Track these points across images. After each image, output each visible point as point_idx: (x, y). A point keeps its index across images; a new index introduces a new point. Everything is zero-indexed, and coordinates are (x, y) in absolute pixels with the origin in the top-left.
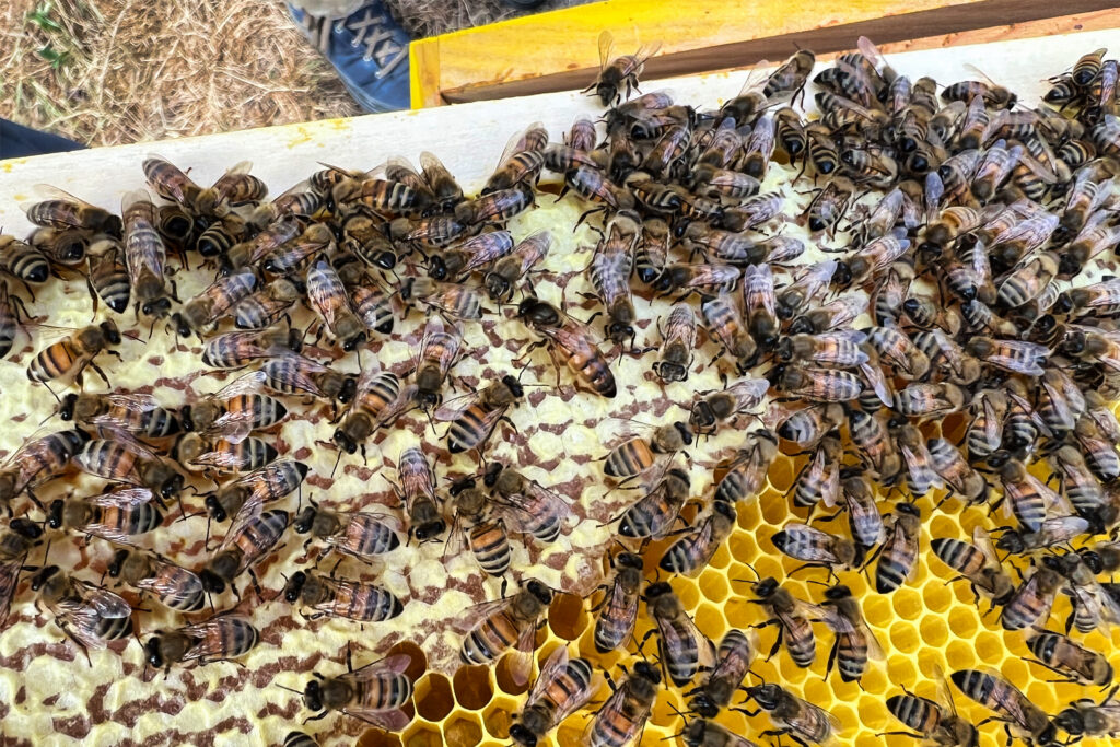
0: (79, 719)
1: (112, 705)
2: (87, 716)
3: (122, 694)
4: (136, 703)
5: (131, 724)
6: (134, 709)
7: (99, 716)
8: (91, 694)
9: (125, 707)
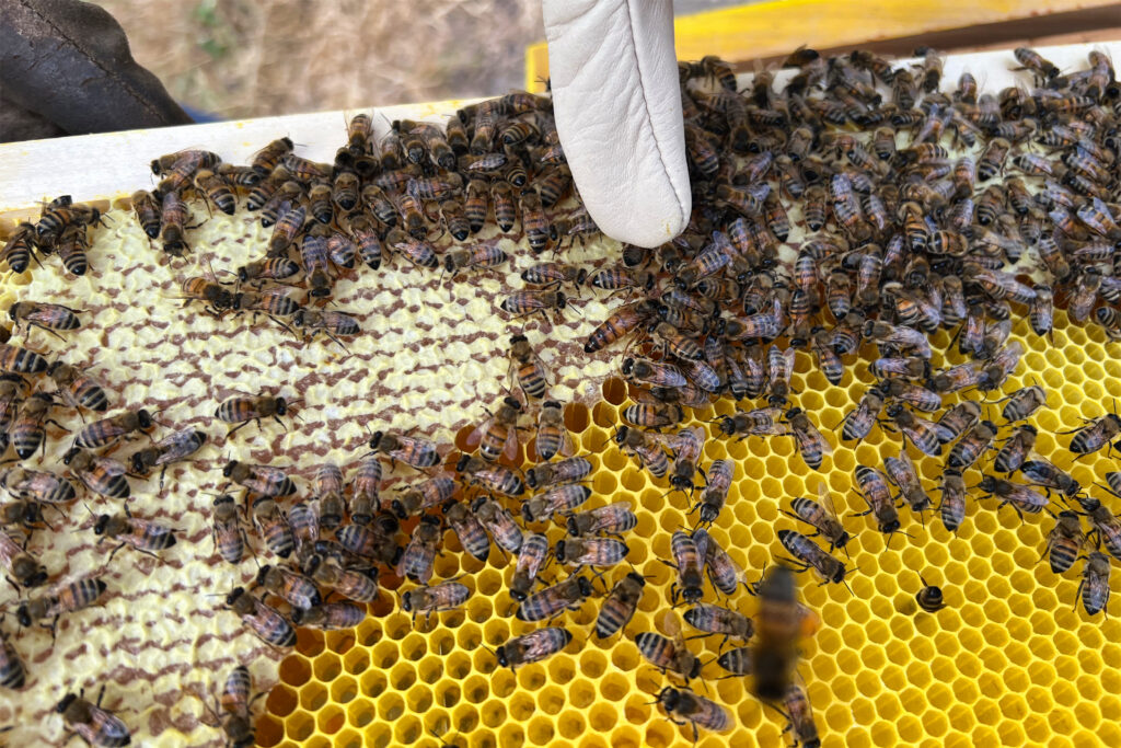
2: (270, 450)
9: (293, 449)
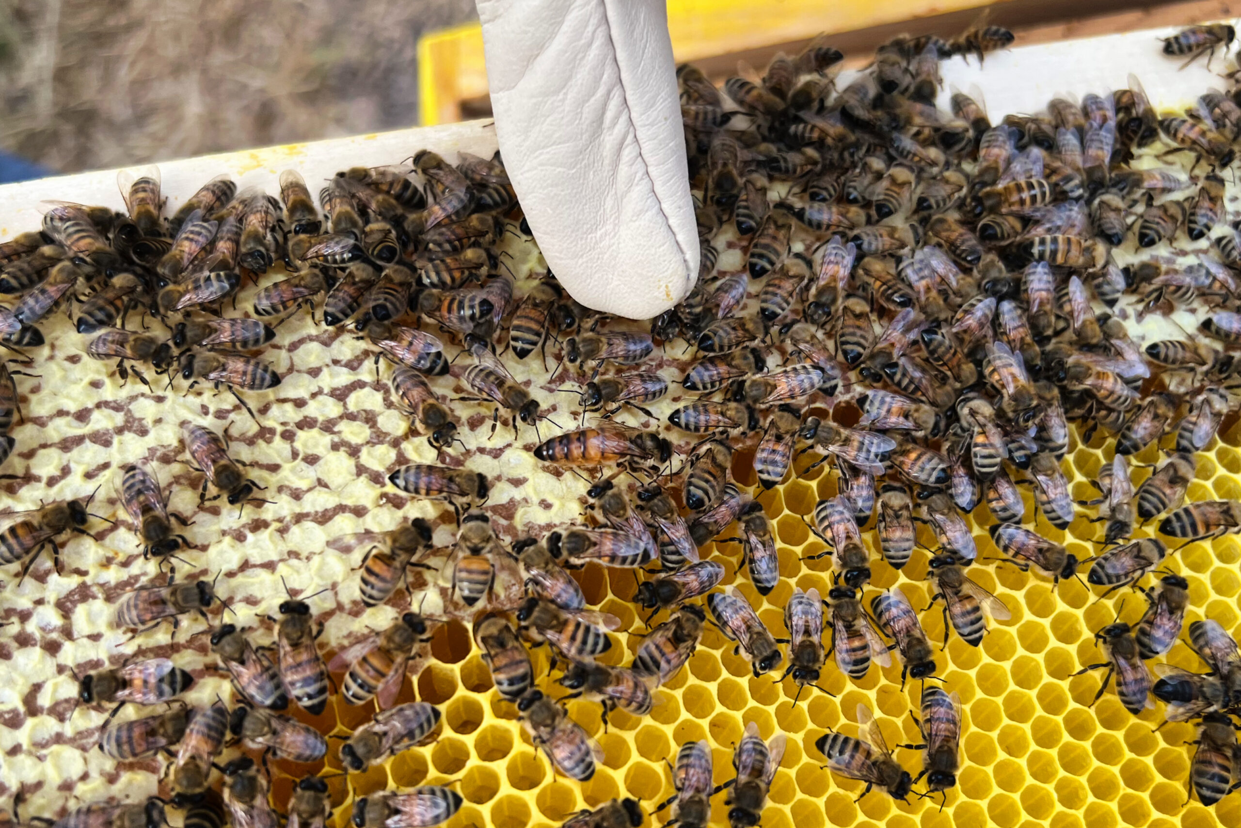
0: (15, 712)
1: (44, 700)
2: (22, 709)
3: (55, 691)
4: (67, 701)
5: (62, 719)
6: (65, 705)
7: (33, 710)
8: (26, 690)
9: (57, 704)
